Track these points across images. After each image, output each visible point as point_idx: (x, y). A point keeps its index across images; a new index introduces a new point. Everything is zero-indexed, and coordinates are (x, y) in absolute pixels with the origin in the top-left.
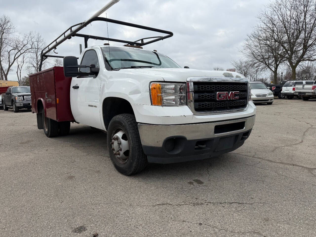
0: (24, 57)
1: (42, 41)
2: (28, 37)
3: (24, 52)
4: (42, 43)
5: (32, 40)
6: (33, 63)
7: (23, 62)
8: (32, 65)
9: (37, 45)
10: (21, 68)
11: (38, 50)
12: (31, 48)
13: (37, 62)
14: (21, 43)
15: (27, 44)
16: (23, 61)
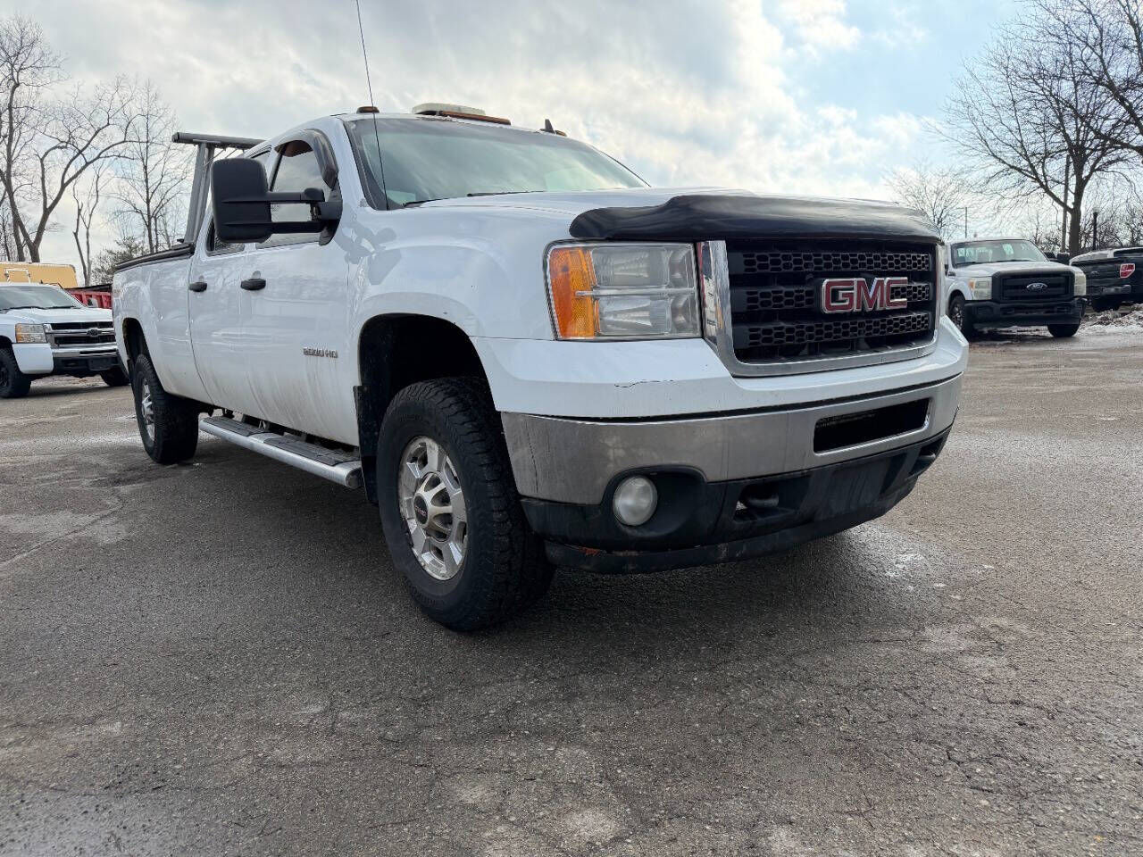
0: (98, 177)
1: (162, 112)
2: (110, 97)
3: (98, 157)
4: (164, 119)
5: (127, 108)
6: (131, 196)
7: (95, 194)
8: (128, 206)
9: (143, 130)
10: (91, 215)
11: (147, 147)
12: (123, 142)
13: (148, 192)
14: (85, 123)
15: (108, 124)
16: (97, 192)
